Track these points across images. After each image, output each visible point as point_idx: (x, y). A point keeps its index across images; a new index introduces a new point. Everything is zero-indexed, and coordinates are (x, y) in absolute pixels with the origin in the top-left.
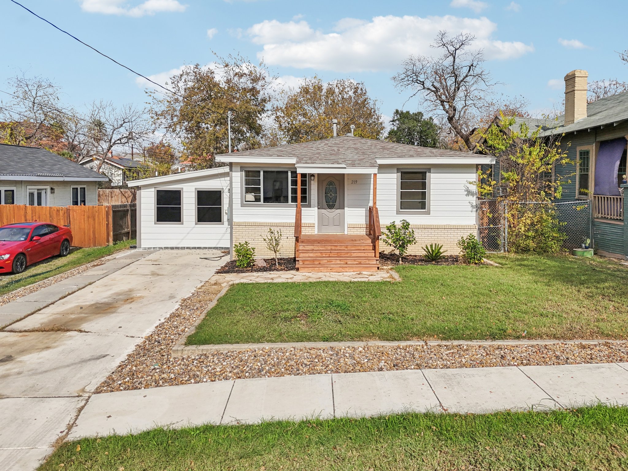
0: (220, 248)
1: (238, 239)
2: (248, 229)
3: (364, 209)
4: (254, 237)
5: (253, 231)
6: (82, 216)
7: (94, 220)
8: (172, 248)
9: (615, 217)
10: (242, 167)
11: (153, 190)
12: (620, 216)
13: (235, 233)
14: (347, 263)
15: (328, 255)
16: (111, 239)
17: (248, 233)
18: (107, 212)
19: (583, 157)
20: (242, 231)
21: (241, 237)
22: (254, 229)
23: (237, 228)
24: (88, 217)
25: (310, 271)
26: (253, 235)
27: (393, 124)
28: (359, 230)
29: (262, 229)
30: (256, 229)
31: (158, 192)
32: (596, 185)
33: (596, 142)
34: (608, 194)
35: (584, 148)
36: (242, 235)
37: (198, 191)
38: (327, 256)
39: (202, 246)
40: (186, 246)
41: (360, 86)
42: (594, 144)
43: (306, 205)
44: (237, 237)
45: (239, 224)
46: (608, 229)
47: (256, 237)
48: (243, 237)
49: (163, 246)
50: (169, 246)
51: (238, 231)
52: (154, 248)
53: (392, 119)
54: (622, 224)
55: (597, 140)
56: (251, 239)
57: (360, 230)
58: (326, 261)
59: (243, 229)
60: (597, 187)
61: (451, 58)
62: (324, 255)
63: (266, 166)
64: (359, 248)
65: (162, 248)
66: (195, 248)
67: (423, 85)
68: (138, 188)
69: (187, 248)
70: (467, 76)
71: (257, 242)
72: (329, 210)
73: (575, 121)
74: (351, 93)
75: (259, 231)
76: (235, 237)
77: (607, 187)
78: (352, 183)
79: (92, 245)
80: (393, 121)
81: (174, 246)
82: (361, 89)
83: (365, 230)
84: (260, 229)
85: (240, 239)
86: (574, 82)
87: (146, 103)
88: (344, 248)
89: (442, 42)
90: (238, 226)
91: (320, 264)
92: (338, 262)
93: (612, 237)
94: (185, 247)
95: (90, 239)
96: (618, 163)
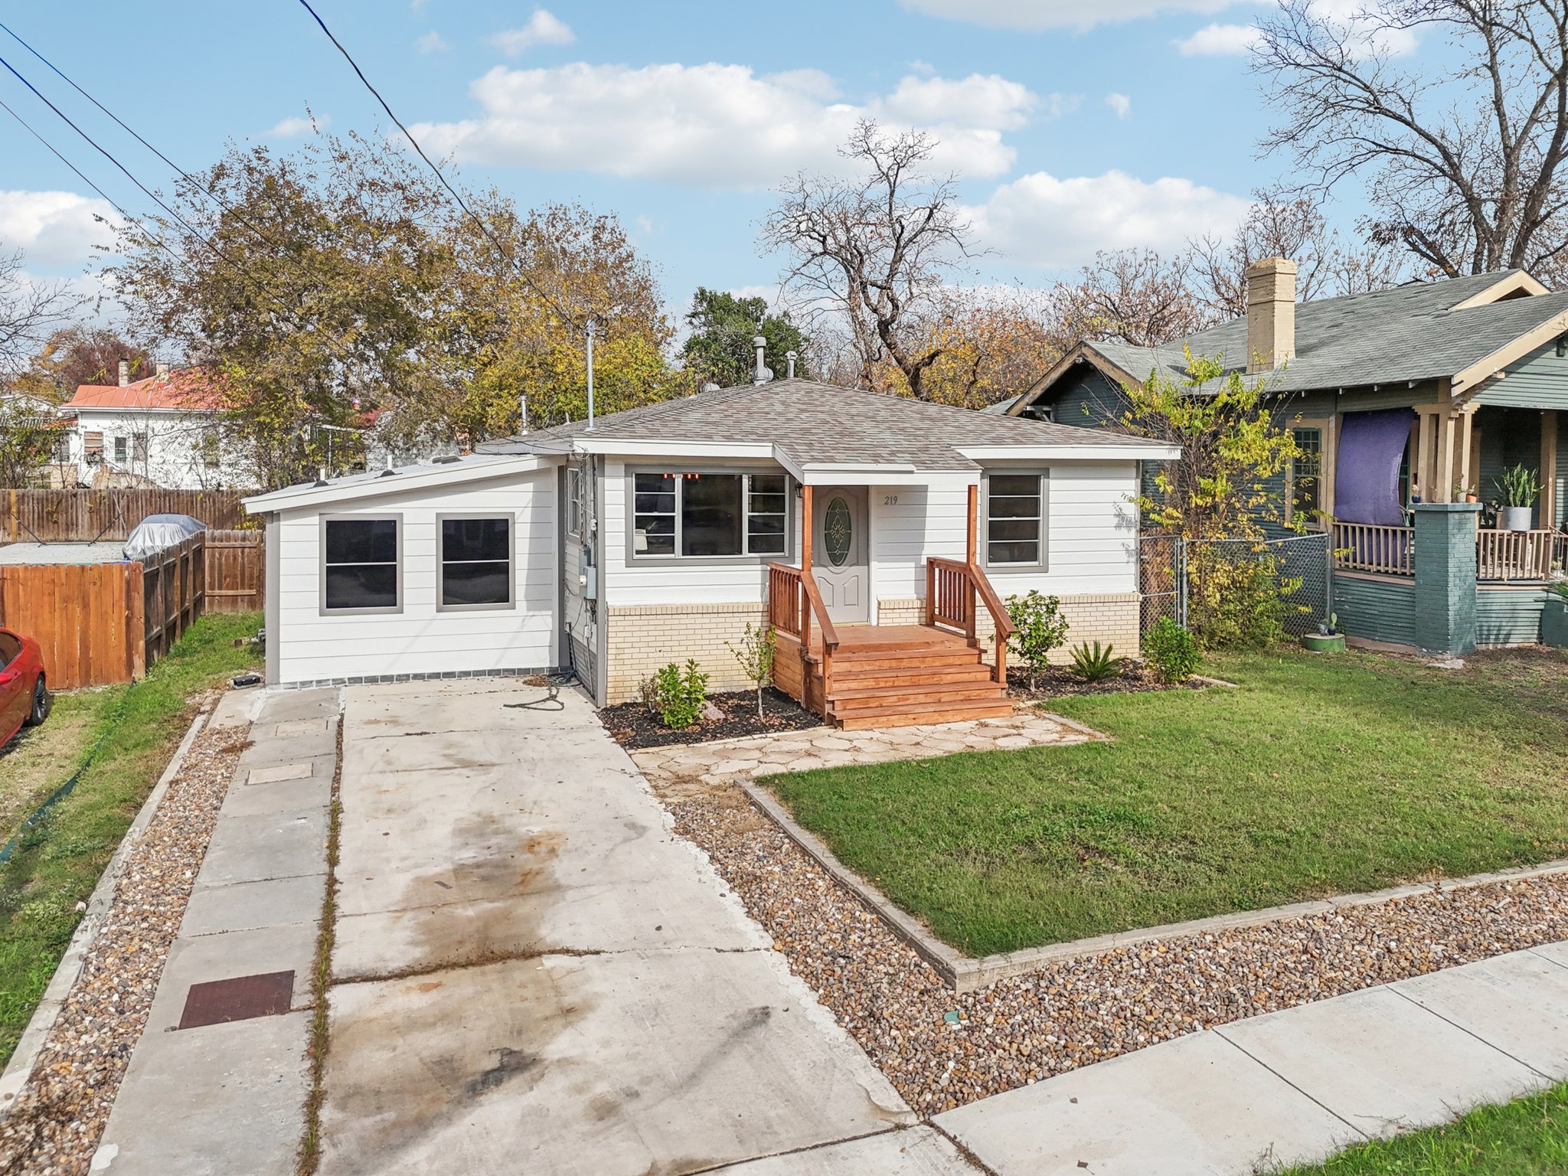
0: (505, 670)
1: (621, 651)
2: (646, 623)
3: (913, 564)
4: (661, 644)
5: (658, 628)
6: (46, 599)
7: (85, 606)
8: (372, 680)
9: (1390, 569)
10: (629, 463)
11: (316, 519)
12: (1403, 565)
13: (614, 635)
14: (940, 701)
15: (890, 684)
16: (139, 661)
17: (646, 634)
18: (128, 583)
19: (1302, 441)
20: (633, 629)
21: (630, 645)
22: (662, 622)
23: (619, 623)
24: (66, 600)
25: (869, 726)
26: (658, 638)
27: (691, 323)
28: (904, 614)
29: (682, 621)
30: (667, 622)
31: (330, 524)
32: (1337, 502)
33: (1337, 414)
34: (1372, 522)
35: (1310, 424)
36: (633, 639)
37: (444, 522)
38: (888, 685)
39: (457, 669)
40: (412, 671)
41: (610, 224)
42: (1333, 419)
43: (784, 557)
44: (619, 646)
45: (625, 613)
46: (1370, 592)
47: (666, 644)
48: (635, 645)
49: (346, 676)
50: (363, 675)
51: (622, 629)
52: (319, 682)
53: (689, 312)
54: (1413, 583)
55: (1339, 409)
56: (653, 650)
57: (906, 615)
58: (895, 698)
59: (635, 623)
60: (1344, 508)
61: (885, 187)
62: (882, 685)
63: (687, 462)
64: (951, 660)
65: (342, 681)
66: (436, 676)
67: (824, 242)
68: (273, 516)
69: (416, 677)
70: (923, 230)
71: (669, 654)
72: (833, 569)
73: (1275, 365)
74: (586, 239)
75: (674, 627)
76: (614, 646)
77: (1370, 507)
78: (886, 504)
79: (77, 682)
80: (694, 315)
81: (379, 673)
82: (613, 229)
83: (917, 615)
84: (677, 622)
85: (626, 651)
86: (1273, 284)
87: (98, 247)
88: (918, 664)
89: (864, 145)
90: (622, 618)
91: (881, 706)
92: (922, 698)
93: (1381, 609)
94: (408, 676)
95: (70, 665)
96: (1399, 459)
